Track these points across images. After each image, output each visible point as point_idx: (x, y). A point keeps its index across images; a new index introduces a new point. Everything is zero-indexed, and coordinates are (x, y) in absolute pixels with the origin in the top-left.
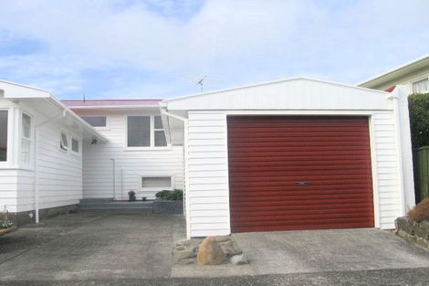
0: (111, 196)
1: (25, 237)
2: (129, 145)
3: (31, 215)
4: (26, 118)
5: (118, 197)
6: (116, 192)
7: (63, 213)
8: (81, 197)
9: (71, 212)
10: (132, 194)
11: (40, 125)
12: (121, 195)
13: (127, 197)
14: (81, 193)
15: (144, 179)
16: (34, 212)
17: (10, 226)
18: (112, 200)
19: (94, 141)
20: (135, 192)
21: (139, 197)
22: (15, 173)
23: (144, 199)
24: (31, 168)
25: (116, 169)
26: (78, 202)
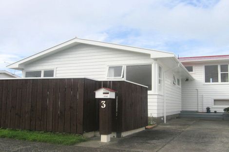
0: (196, 110)
1: (165, 131)
2: (206, 82)
3: (162, 119)
4: (160, 68)
5: (200, 110)
6: (199, 108)
7: (174, 118)
8: (181, 110)
9: (177, 118)
10: (208, 109)
11: (166, 72)
12: (202, 109)
13: (205, 110)
14: (181, 107)
15: (215, 100)
16: (163, 117)
17: (154, 124)
18: (197, 112)
19: (187, 80)
20: (210, 108)
21: (212, 110)
22: (156, 97)
23: (215, 112)
24: (162, 94)
25: (199, 95)
26: (180, 112)
